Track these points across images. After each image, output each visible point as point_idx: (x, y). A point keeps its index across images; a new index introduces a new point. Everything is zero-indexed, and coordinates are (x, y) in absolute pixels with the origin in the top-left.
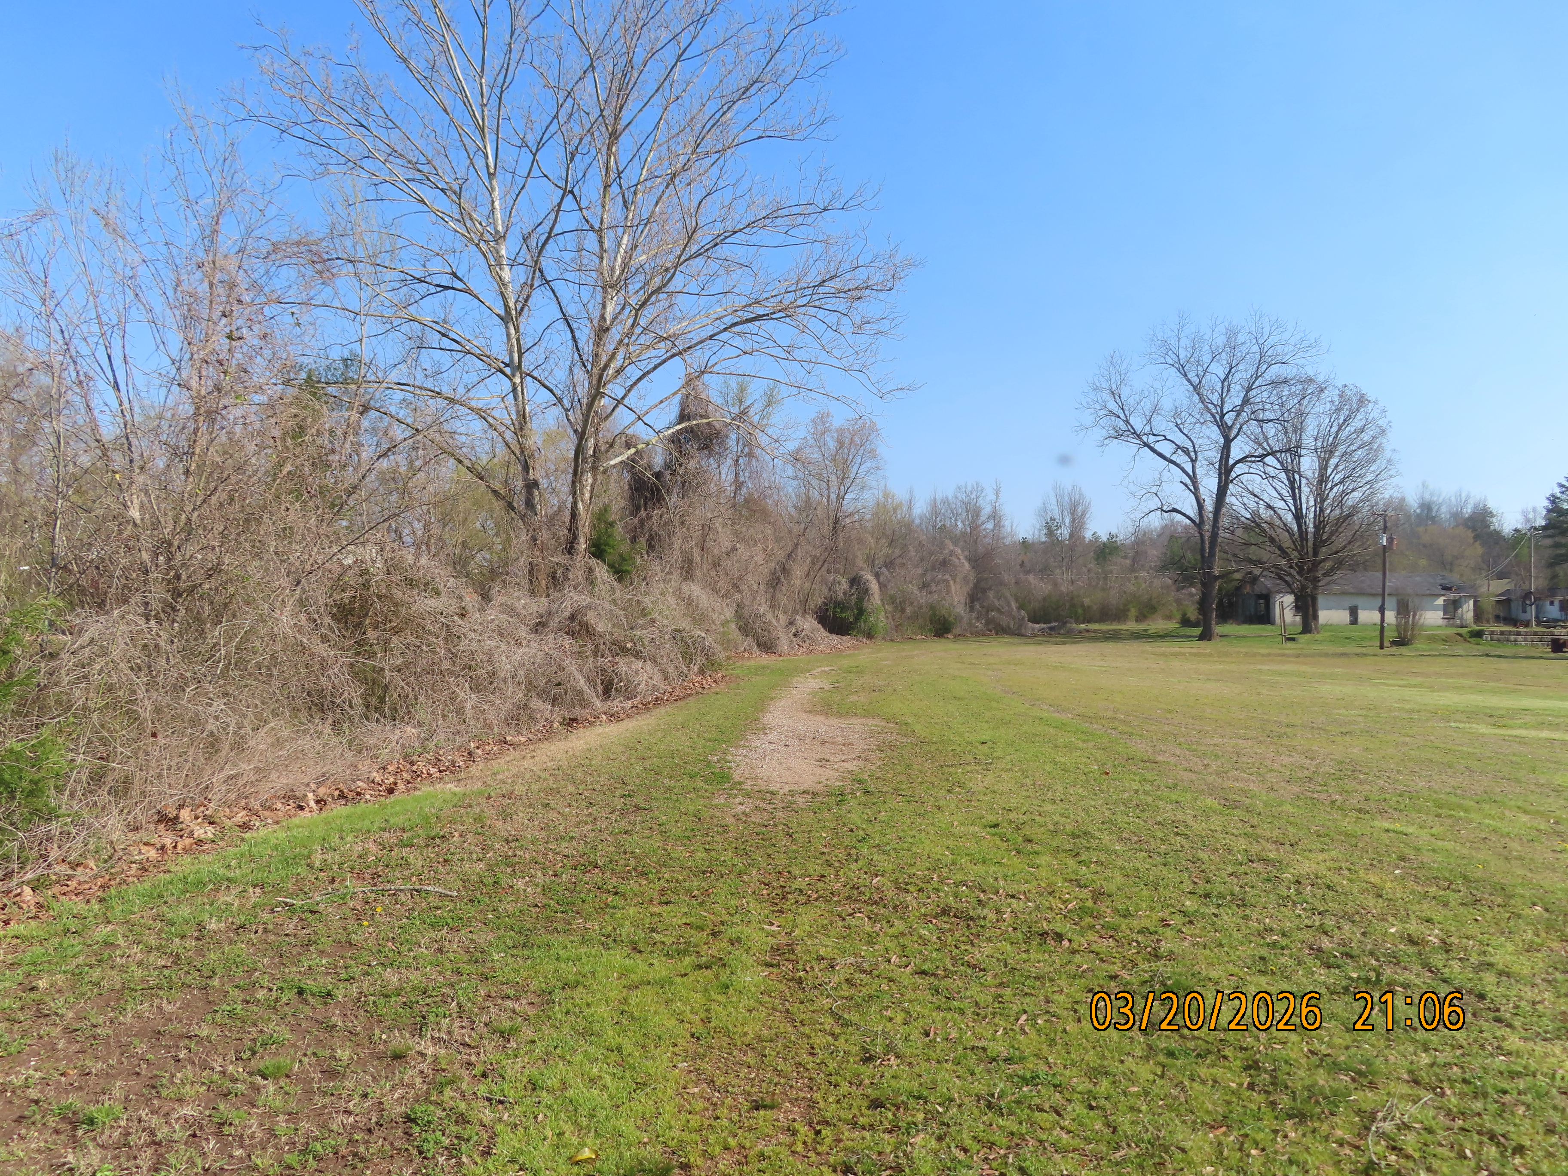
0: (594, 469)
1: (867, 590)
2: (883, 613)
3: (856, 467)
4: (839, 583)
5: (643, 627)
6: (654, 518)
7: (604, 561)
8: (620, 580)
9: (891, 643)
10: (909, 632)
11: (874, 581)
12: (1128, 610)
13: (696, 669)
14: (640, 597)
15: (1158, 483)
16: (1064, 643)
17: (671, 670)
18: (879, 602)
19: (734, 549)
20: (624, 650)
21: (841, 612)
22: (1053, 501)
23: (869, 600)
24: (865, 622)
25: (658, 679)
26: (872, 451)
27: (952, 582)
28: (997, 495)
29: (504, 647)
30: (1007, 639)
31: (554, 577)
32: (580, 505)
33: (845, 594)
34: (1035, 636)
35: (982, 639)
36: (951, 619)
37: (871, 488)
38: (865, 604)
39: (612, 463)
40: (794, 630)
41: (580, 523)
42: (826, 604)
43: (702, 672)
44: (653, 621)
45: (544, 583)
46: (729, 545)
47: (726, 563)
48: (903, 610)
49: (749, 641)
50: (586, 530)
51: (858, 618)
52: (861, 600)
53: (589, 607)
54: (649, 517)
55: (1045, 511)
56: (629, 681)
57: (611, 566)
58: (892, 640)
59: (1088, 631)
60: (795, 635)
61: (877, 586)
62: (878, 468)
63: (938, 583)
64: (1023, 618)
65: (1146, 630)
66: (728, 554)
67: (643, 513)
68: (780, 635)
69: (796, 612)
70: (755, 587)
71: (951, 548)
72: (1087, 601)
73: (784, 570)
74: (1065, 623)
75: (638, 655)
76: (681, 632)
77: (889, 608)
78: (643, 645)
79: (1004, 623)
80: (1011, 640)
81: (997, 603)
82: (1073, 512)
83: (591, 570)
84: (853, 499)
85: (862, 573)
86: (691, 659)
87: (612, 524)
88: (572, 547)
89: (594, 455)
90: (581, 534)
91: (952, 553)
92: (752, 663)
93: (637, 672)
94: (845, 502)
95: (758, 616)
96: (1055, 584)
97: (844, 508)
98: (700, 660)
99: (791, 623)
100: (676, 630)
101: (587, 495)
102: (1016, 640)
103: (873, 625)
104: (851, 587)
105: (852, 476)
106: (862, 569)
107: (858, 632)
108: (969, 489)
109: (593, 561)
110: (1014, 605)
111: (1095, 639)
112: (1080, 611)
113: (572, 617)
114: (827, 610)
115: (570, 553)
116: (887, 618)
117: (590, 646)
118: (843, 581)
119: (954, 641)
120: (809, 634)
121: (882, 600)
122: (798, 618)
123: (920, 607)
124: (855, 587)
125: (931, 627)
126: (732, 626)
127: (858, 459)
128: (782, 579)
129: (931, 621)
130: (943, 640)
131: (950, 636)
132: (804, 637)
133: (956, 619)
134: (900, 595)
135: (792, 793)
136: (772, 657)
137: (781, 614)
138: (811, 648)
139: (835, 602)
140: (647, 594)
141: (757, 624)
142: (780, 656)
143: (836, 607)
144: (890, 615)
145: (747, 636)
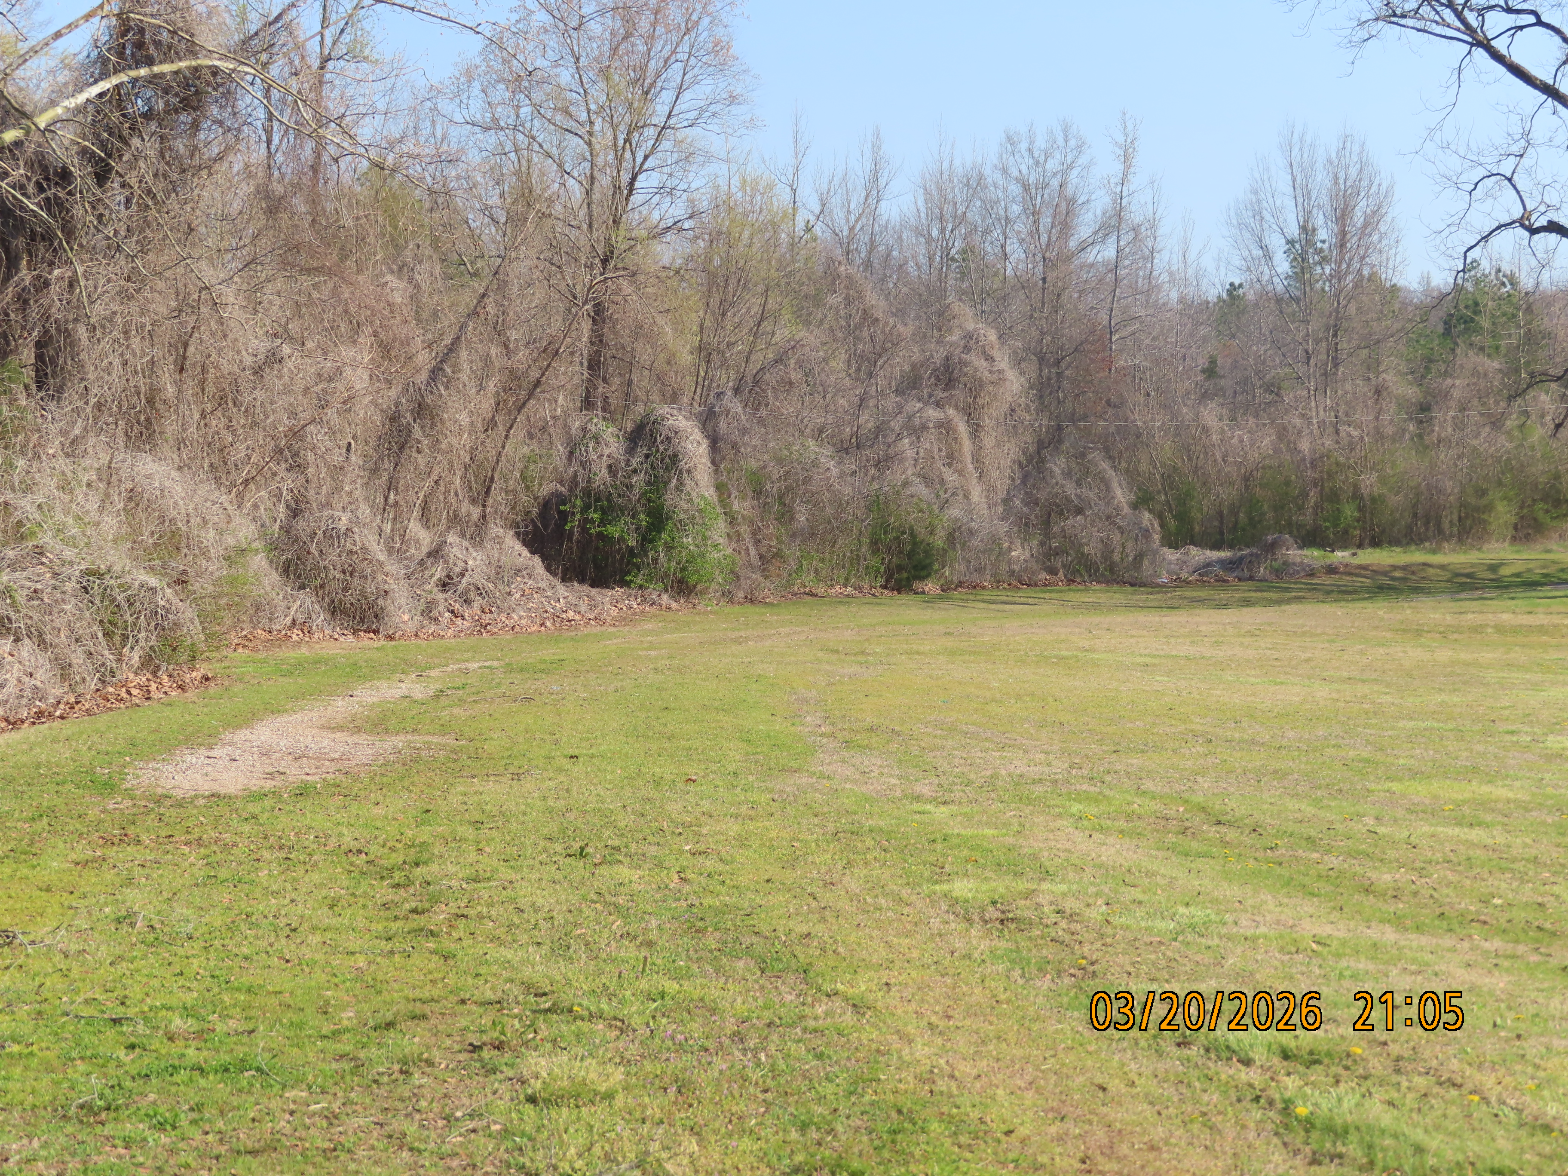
1: (675, 458)
2: (721, 525)
3: (667, 96)
4: (596, 438)
5: (14, 566)
6: (54, 289)
9: (750, 609)
10: (808, 579)
11: (697, 435)
12: (1489, 508)
13: (135, 658)
14: (9, 496)
15: (1516, 149)
16: (1247, 603)
17: (77, 658)
18: (710, 493)
19: (274, 358)
21: (603, 523)
22: (1283, 183)
23: (680, 487)
24: (669, 548)
25: (44, 676)
26: (719, 48)
27: (962, 428)
28: (1127, 159)
30: (1097, 594)
33: (613, 470)
34: (1180, 583)
35: (1026, 592)
37: (709, 158)
38: (670, 498)
40: (439, 572)
42: (562, 499)
43: (149, 664)
44: (40, 551)
46: (262, 346)
47: (252, 394)
48: (786, 516)
49: (306, 600)
51: (647, 537)
52: (656, 484)
54: (42, 285)
55: (1258, 214)
58: (751, 600)
59: (1331, 570)
60: (444, 585)
61: (705, 443)
62: (733, 99)
63: (917, 432)
64: (1146, 534)
65: (1493, 568)
66: (258, 371)
67: (24, 276)
68: (392, 585)
69: (455, 519)
70: (337, 458)
71: (970, 326)
72: (1369, 482)
73: (421, 410)
74: (1272, 547)
76: (101, 576)
77: (742, 506)
78: (14, 605)
79: (1092, 549)
80: (1103, 598)
81: (1071, 489)
82: (1342, 216)
85: (664, 410)
86: (125, 638)
91: (970, 340)
92: (304, 651)
94: (636, 199)
95: (332, 536)
96: (1282, 433)
97: (631, 218)
98: (146, 639)
99: (435, 553)
100: (89, 573)
102: (1118, 595)
103: (694, 558)
104: (631, 451)
105: (659, 120)
106: (674, 398)
107: (650, 579)
108: (1041, 143)
110: (1121, 495)
111: (1345, 594)
112: (1349, 511)
114: (564, 516)
116: (734, 537)
118: (609, 432)
119: (931, 601)
120: (481, 582)
121: (720, 488)
122: (452, 538)
123: (840, 505)
124: (642, 451)
125: (875, 562)
126: (259, 561)
127: (675, 72)
128: (417, 433)
129: (875, 544)
130: (905, 598)
131: (931, 586)
132: (467, 591)
133: (951, 538)
134: (776, 472)
135: (196, 796)
136: (366, 641)
137: (415, 528)
138: (486, 618)
139: (587, 492)
140: (28, 489)
141: (333, 555)
142: (390, 638)
143: (586, 508)
144: (744, 529)
145: (302, 587)
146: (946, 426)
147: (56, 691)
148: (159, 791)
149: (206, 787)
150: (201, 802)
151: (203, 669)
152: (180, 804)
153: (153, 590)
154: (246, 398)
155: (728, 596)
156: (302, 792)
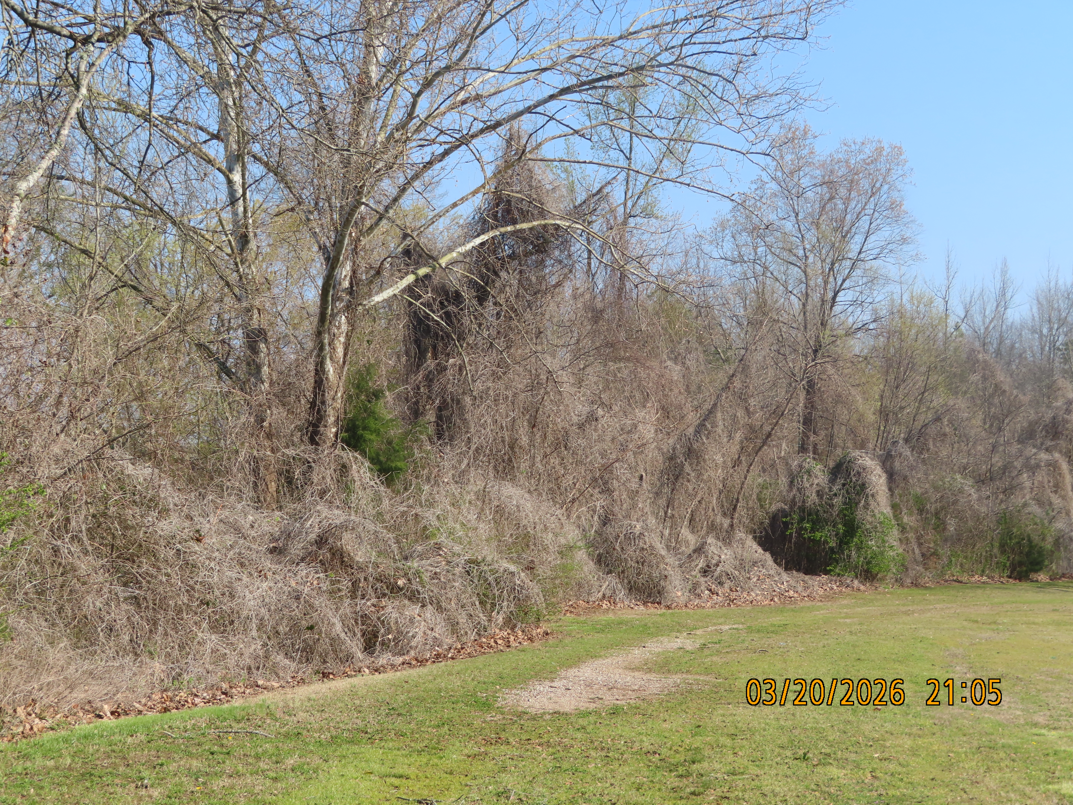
0: (349, 308)
1: (863, 486)
2: (895, 532)
3: (859, 239)
4: (809, 472)
5: (421, 557)
6: (449, 372)
7: (363, 453)
8: (389, 482)
9: (915, 591)
10: (956, 570)
11: (878, 470)
13: (500, 619)
14: (418, 510)
17: (462, 619)
18: (887, 510)
19: (592, 418)
20: (395, 590)
21: (813, 530)
23: (867, 506)
24: (859, 549)
25: (440, 630)
26: (894, 206)
27: (1065, 467)
29: (245, 579)
31: (290, 481)
32: (330, 368)
33: (819, 494)
36: (1048, 545)
37: (887, 280)
38: (860, 513)
39: (378, 298)
40: (701, 563)
41: (328, 397)
42: (785, 514)
43: (509, 623)
44: (438, 547)
45: (273, 487)
47: (577, 442)
48: (940, 527)
49: (611, 581)
50: (338, 404)
51: (844, 541)
52: (851, 504)
53: (344, 527)
54: (442, 369)
56: (400, 632)
57: (374, 460)
58: (915, 584)
60: (705, 572)
61: (884, 478)
62: (904, 241)
63: (1033, 469)
66: (581, 426)
67: (430, 363)
68: (670, 571)
69: (712, 528)
70: (634, 485)
73: (690, 453)
75: (413, 597)
76: (478, 564)
77: (910, 520)
78: (422, 583)
83: (344, 469)
84: (854, 302)
85: (856, 453)
86: (493, 605)
87: (377, 394)
88: (316, 433)
89: (350, 291)
90: (330, 411)
92: (611, 616)
93: (412, 620)
94: (837, 309)
95: (630, 538)
97: (833, 322)
98: (507, 606)
99: (699, 550)
100: (471, 561)
101: (340, 351)
103: (874, 556)
104: (832, 481)
105: (853, 255)
106: (862, 446)
107: (845, 569)
109: (349, 455)
113: (321, 541)
114: (786, 524)
115: (313, 441)
116: (904, 541)
117: (345, 584)
118: (818, 469)
119: (1043, 587)
120: (730, 570)
121: (895, 507)
122: (710, 540)
123: (978, 519)
124: (840, 481)
125: (1003, 559)
126: (581, 555)
127: (864, 223)
128: (687, 468)
129: (1002, 547)
130: (1025, 585)
131: (1042, 577)
132: (720, 576)
133: (1057, 543)
134: (934, 496)
135: (544, 713)
136: (652, 610)
137: (685, 533)
138: (733, 595)
139: (802, 509)
140: (431, 504)
141: (630, 551)
142: (669, 607)
143: (802, 520)
144: (911, 535)
145: (610, 572)
146: (1053, 466)
147: (448, 641)
148: (520, 709)
149: (551, 707)
150: (548, 717)
151: (544, 627)
152: (534, 718)
153: (513, 574)
154: (573, 444)
155: (900, 582)
156: (615, 712)
